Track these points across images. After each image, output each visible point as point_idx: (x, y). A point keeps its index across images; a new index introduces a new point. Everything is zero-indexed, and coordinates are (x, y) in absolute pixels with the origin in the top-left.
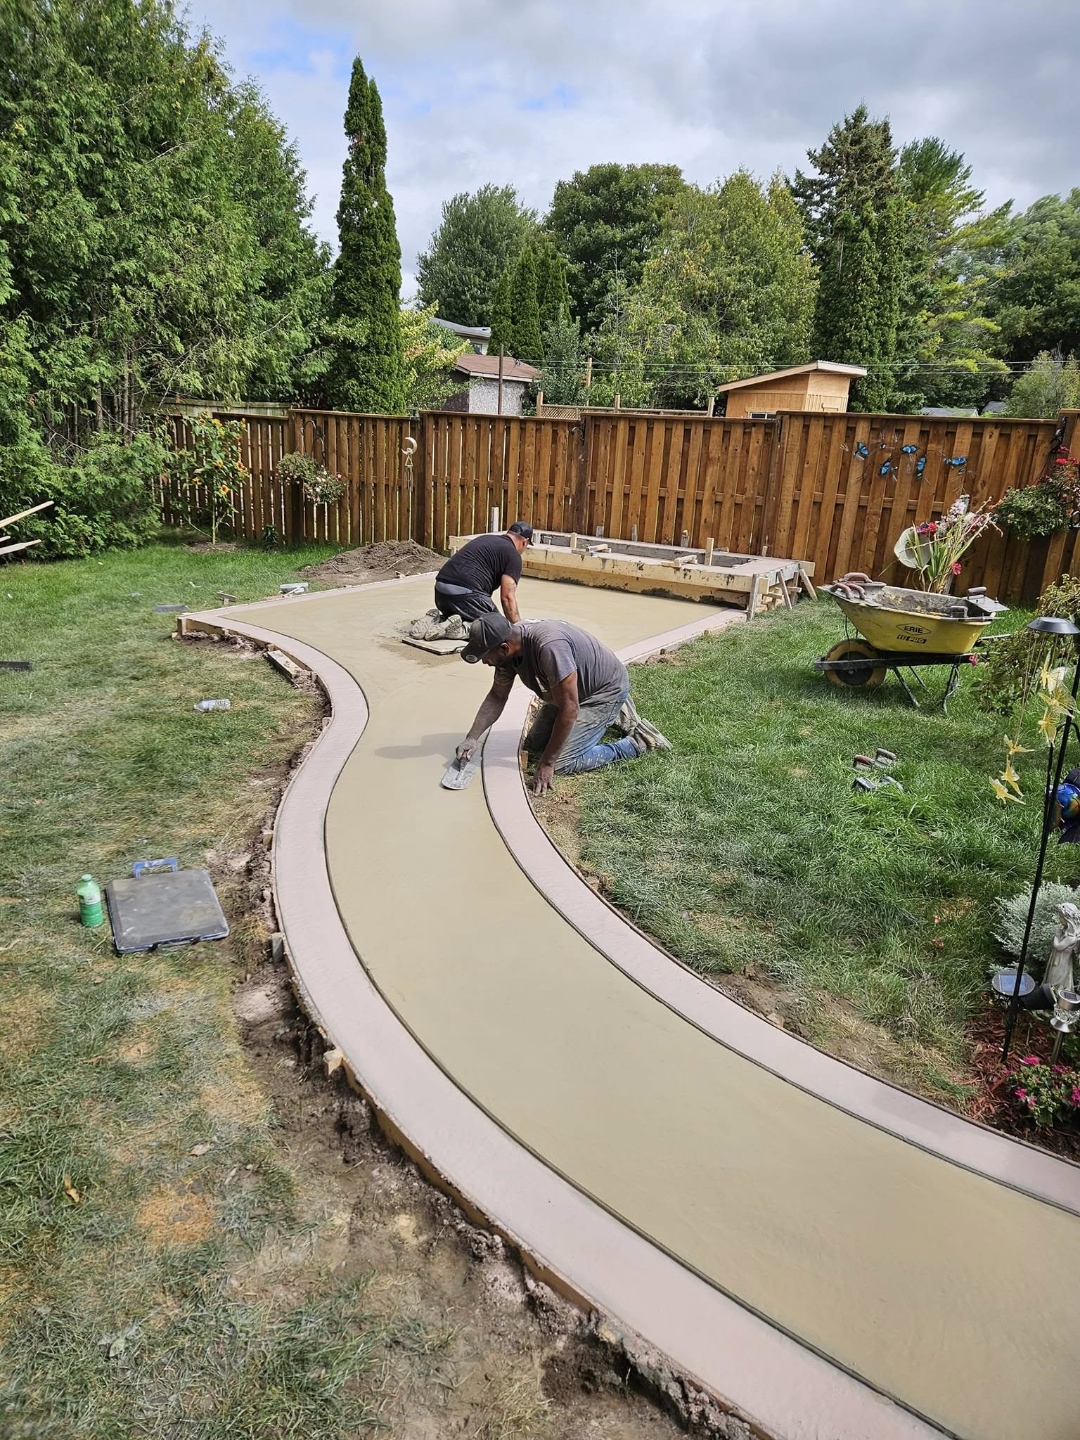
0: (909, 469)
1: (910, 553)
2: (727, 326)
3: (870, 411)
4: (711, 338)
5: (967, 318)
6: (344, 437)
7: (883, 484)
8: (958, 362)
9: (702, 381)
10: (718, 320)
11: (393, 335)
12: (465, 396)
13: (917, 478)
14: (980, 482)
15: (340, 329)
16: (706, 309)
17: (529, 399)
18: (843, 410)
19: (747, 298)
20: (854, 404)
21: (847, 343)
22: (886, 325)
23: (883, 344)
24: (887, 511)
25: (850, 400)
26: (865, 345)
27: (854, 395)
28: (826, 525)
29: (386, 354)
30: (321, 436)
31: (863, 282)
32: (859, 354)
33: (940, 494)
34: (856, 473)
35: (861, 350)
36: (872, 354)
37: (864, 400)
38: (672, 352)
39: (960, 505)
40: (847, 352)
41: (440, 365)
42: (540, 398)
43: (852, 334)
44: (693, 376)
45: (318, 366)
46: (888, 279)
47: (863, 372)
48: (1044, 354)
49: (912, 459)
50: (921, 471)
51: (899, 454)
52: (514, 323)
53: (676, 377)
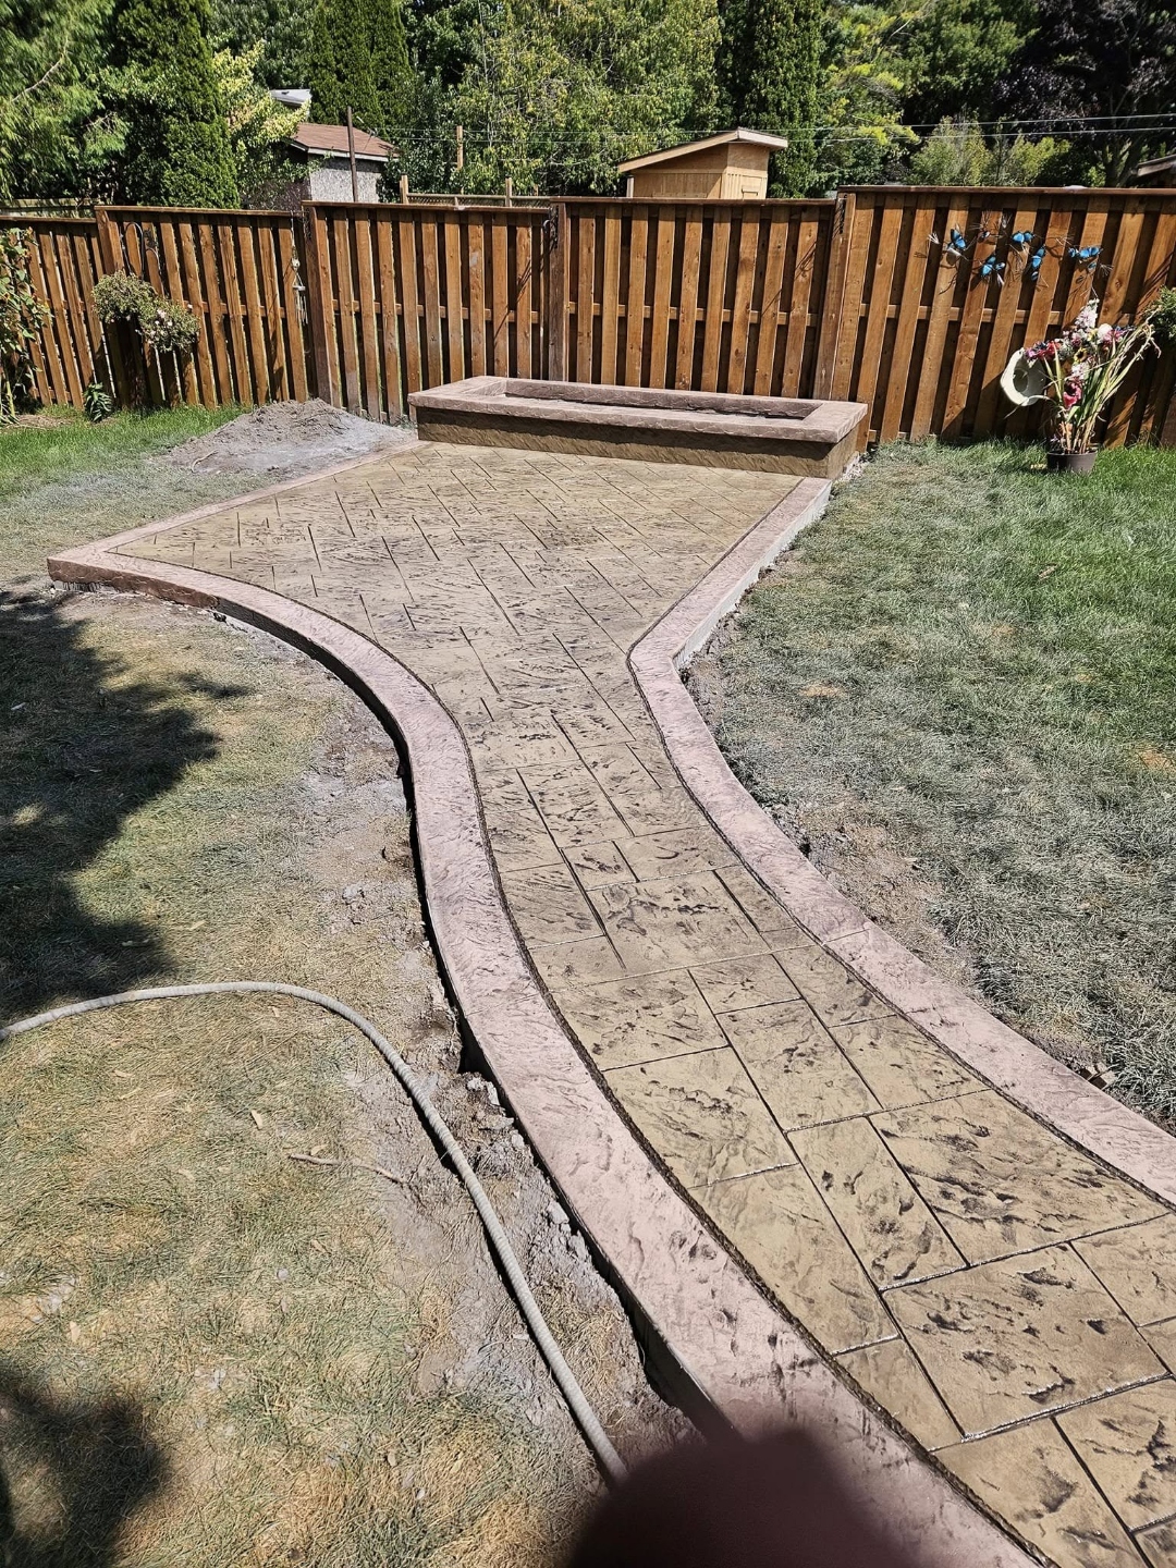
0: (1022, 265)
1: (1020, 383)
2: (618, 78)
3: (791, 195)
4: (603, 94)
5: (873, 72)
6: (190, 247)
7: (983, 288)
8: (863, 130)
9: (597, 156)
10: (606, 71)
11: (210, 91)
12: (302, 182)
13: (1029, 281)
14: (1115, 280)
15: (128, 81)
16: (588, 55)
17: (389, 185)
18: (762, 196)
19: (636, 39)
20: (774, 186)
21: (762, 104)
22: (805, 78)
23: (804, 105)
24: (987, 329)
25: (770, 183)
26: (784, 105)
27: (774, 176)
28: (904, 353)
29: (203, 120)
30: (152, 245)
31: (777, 21)
32: (777, 119)
33: (1060, 302)
34: (946, 279)
35: (778, 113)
36: (791, 119)
37: (784, 180)
38: (561, 118)
39: (1089, 314)
40: (764, 117)
41: (275, 137)
42: (404, 183)
43: (769, 92)
44: (585, 150)
45: (110, 138)
46: (807, 17)
47: (783, 143)
48: (946, 121)
49: (1026, 251)
50: (1037, 269)
51: (1007, 245)
52: (341, 78)
53: (565, 152)
